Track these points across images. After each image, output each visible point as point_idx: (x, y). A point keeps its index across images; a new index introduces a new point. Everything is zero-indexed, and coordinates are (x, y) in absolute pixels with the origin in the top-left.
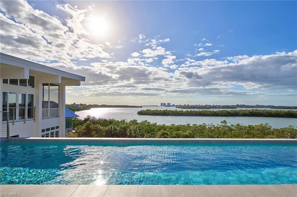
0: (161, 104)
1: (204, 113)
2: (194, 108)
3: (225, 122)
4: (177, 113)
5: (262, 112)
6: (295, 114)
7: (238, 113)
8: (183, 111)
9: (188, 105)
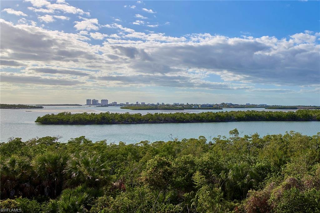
0: (88, 101)
1: (181, 118)
2: (156, 109)
3: (236, 132)
4: (131, 118)
5: (261, 114)
6: (298, 116)
7: (231, 116)
8: (141, 115)
9: (143, 104)
